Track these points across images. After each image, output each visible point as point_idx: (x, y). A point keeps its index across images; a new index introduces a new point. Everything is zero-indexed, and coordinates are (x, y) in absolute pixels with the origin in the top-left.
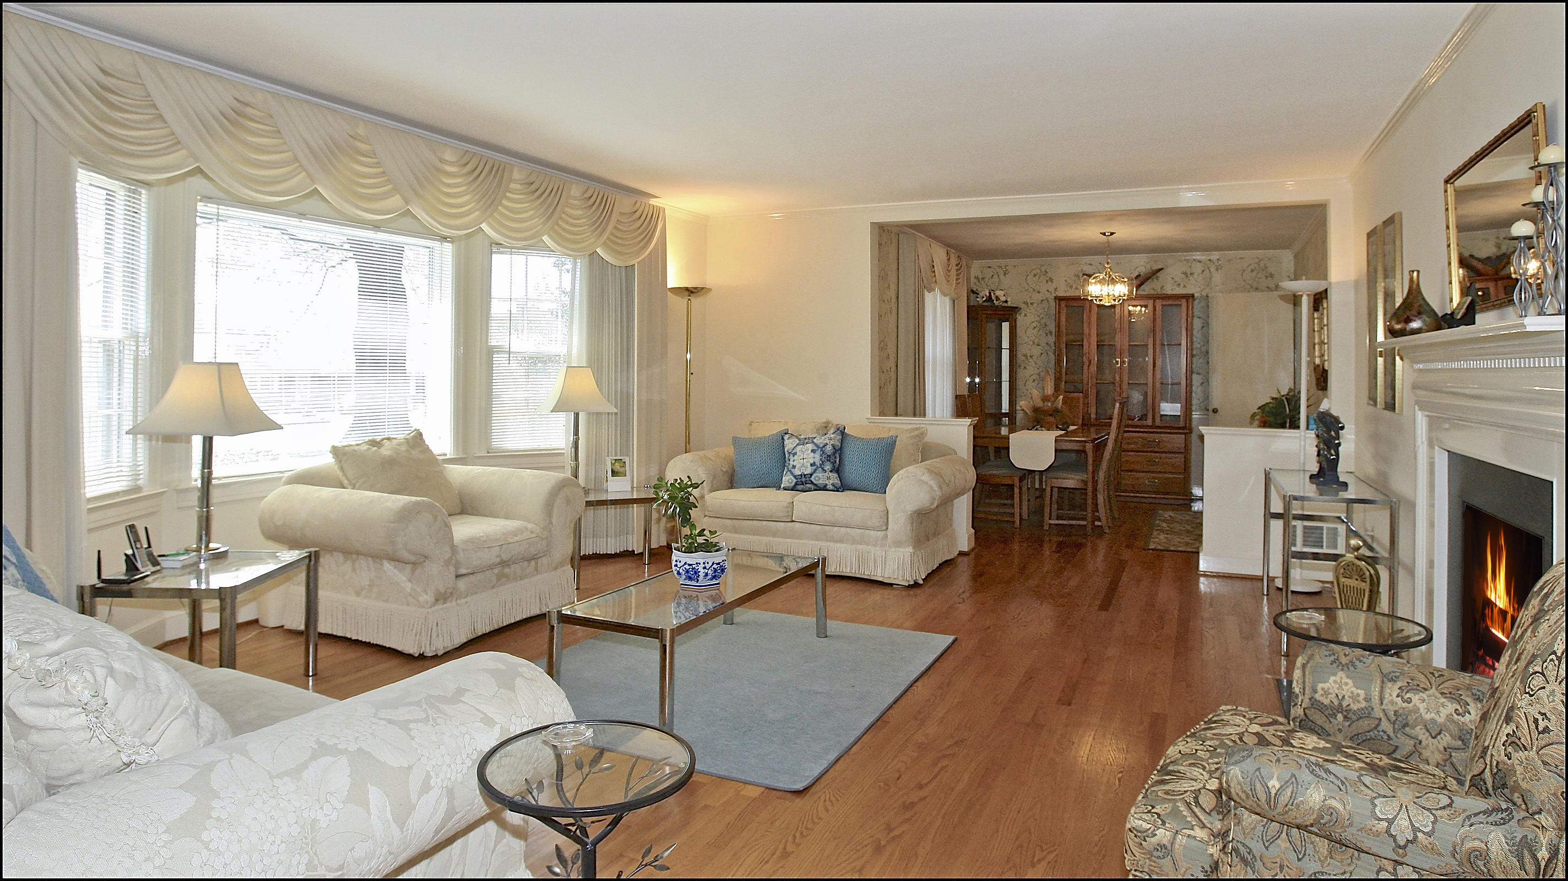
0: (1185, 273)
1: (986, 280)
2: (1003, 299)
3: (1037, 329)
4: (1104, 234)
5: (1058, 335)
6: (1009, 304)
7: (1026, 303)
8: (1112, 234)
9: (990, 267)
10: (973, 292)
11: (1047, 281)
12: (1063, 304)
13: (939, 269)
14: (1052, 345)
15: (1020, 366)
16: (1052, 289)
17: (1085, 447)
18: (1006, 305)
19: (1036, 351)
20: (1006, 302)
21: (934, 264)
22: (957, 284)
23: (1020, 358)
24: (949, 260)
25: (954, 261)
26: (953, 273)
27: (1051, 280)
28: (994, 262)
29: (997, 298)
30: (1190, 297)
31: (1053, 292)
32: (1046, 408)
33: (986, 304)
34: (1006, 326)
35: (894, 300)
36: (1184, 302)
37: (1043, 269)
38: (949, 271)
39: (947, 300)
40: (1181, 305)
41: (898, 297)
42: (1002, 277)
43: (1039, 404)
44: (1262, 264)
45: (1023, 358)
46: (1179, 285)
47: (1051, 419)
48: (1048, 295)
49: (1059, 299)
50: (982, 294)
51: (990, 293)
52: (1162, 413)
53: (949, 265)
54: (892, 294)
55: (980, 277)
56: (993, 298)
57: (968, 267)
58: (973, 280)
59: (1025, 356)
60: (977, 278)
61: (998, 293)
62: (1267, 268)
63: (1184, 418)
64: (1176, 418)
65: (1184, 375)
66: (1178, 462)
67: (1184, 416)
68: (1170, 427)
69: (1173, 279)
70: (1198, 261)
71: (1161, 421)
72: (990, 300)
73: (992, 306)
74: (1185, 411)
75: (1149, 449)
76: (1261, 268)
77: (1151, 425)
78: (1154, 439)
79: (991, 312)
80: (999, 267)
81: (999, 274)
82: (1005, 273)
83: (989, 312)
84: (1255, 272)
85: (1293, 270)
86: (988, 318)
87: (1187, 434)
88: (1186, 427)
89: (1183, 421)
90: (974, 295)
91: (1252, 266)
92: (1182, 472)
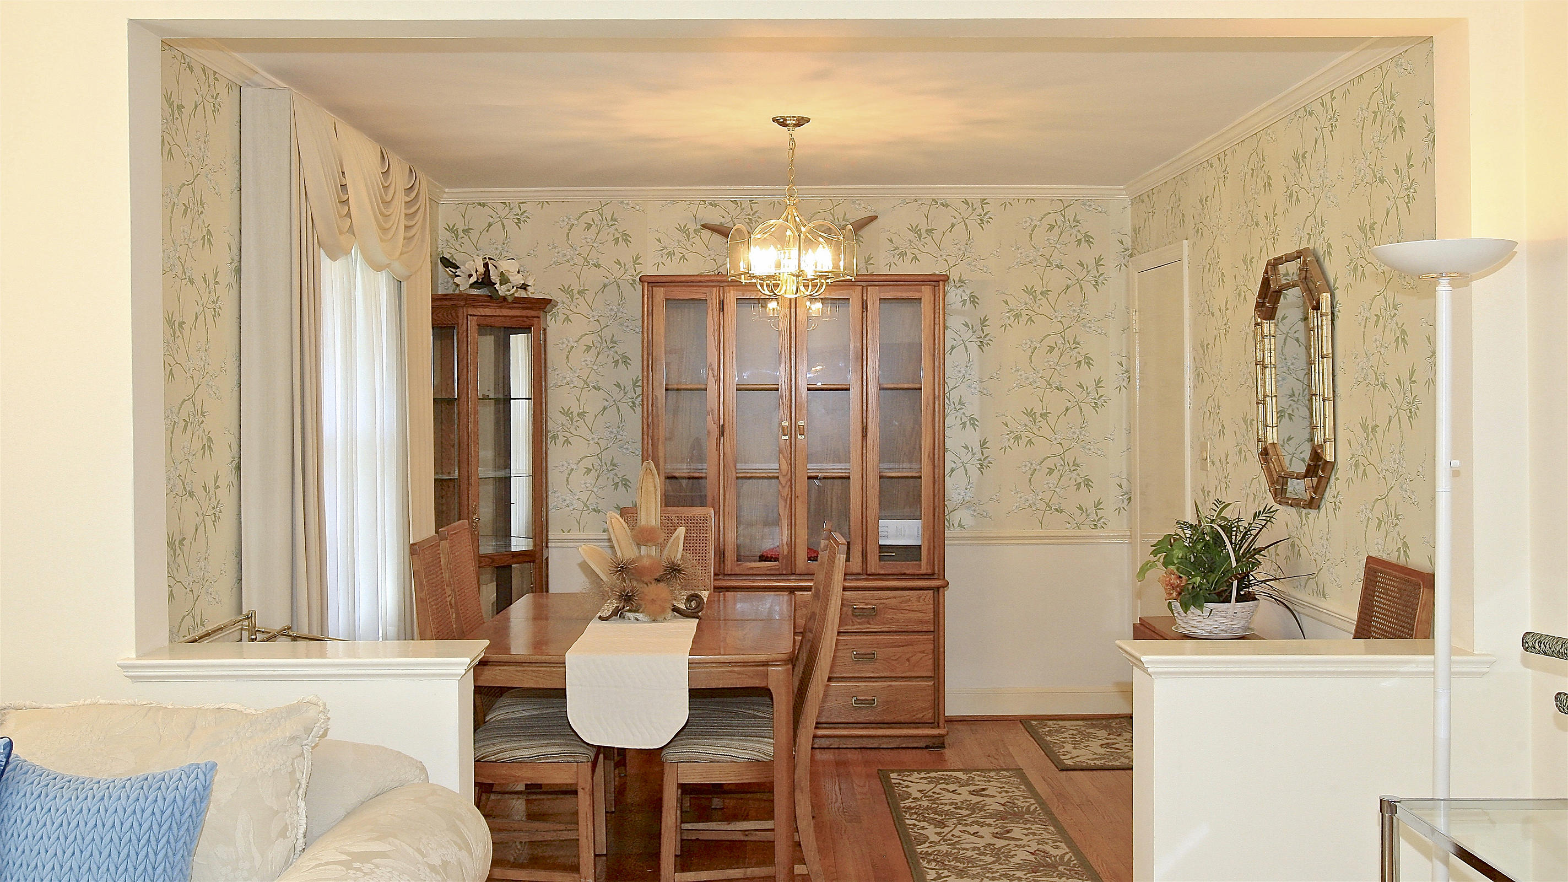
0: (915, 230)
1: (474, 235)
2: (517, 279)
3: (593, 351)
4: (782, 122)
5: (649, 363)
6: (532, 293)
7: (567, 290)
8: (801, 122)
9: (484, 205)
10: (447, 263)
11: (616, 241)
12: (660, 293)
13: (360, 196)
14: (629, 387)
16: (627, 260)
17: (766, 675)
18: (522, 294)
19: (592, 403)
20: (524, 287)
21: (348, 181)
22: (408, 239)
23: (555, 421)
24: (386, 173)
25: (399, 178)
26: (398, 209)
27: (626, 238)
28: (493, 193)
29: (504, 280)
30: (937, 282)
31: (630, 265)
32: (646, 562)
33: (475, 292)
34: (519, 344)
35: (226, 277)
36: (926, 292)
37: (607, 212)
38: (387, 204)
39: (382, 283)
40: (920, 299)
41: (239, 271)
42: (511, 225)
43: (627, 551)
44: (1070, 214)
45: (563, 419)
46: (903, 255)
47: (660, 590)
48: (617, 272)
49: (651, 283)
50: (466, 268)
51: (486, 265)
52: (882, 542)
53: (386, 188)
54: (222, 258)
55: (461, 227)
56: (494, 277)
57: (434, 202)
58: (443, 234)
59: (567, 413)
60: (452, 230)
61: (504, 265)
62: (1078, 222)
63: (929, 553)
64: (911, 552)
65: (929, 456)
66: (920, 652)
67: (929, 549)
68: (902, 576)
69: (891, 241)
70: (942, 204)
71: (880, 561)
72: (485, 281)
73: (490, 296)
74: (930, 536)
75: (855, 627)
76: (1067, 224)
77: (860, 571)
78: (866, 605)
79: (488, 312)
80: (505, 203)
81: (505, 221)
82: (518, 219)
83: (482, 311)
84: (1056, 231)
85: (1128, 229)
86: (478, 325)
87: (937, 589)
88: (933, 574)
89: (928, 559)
90: (447, 269)
91: (1050, 219)
92: (930, 674)
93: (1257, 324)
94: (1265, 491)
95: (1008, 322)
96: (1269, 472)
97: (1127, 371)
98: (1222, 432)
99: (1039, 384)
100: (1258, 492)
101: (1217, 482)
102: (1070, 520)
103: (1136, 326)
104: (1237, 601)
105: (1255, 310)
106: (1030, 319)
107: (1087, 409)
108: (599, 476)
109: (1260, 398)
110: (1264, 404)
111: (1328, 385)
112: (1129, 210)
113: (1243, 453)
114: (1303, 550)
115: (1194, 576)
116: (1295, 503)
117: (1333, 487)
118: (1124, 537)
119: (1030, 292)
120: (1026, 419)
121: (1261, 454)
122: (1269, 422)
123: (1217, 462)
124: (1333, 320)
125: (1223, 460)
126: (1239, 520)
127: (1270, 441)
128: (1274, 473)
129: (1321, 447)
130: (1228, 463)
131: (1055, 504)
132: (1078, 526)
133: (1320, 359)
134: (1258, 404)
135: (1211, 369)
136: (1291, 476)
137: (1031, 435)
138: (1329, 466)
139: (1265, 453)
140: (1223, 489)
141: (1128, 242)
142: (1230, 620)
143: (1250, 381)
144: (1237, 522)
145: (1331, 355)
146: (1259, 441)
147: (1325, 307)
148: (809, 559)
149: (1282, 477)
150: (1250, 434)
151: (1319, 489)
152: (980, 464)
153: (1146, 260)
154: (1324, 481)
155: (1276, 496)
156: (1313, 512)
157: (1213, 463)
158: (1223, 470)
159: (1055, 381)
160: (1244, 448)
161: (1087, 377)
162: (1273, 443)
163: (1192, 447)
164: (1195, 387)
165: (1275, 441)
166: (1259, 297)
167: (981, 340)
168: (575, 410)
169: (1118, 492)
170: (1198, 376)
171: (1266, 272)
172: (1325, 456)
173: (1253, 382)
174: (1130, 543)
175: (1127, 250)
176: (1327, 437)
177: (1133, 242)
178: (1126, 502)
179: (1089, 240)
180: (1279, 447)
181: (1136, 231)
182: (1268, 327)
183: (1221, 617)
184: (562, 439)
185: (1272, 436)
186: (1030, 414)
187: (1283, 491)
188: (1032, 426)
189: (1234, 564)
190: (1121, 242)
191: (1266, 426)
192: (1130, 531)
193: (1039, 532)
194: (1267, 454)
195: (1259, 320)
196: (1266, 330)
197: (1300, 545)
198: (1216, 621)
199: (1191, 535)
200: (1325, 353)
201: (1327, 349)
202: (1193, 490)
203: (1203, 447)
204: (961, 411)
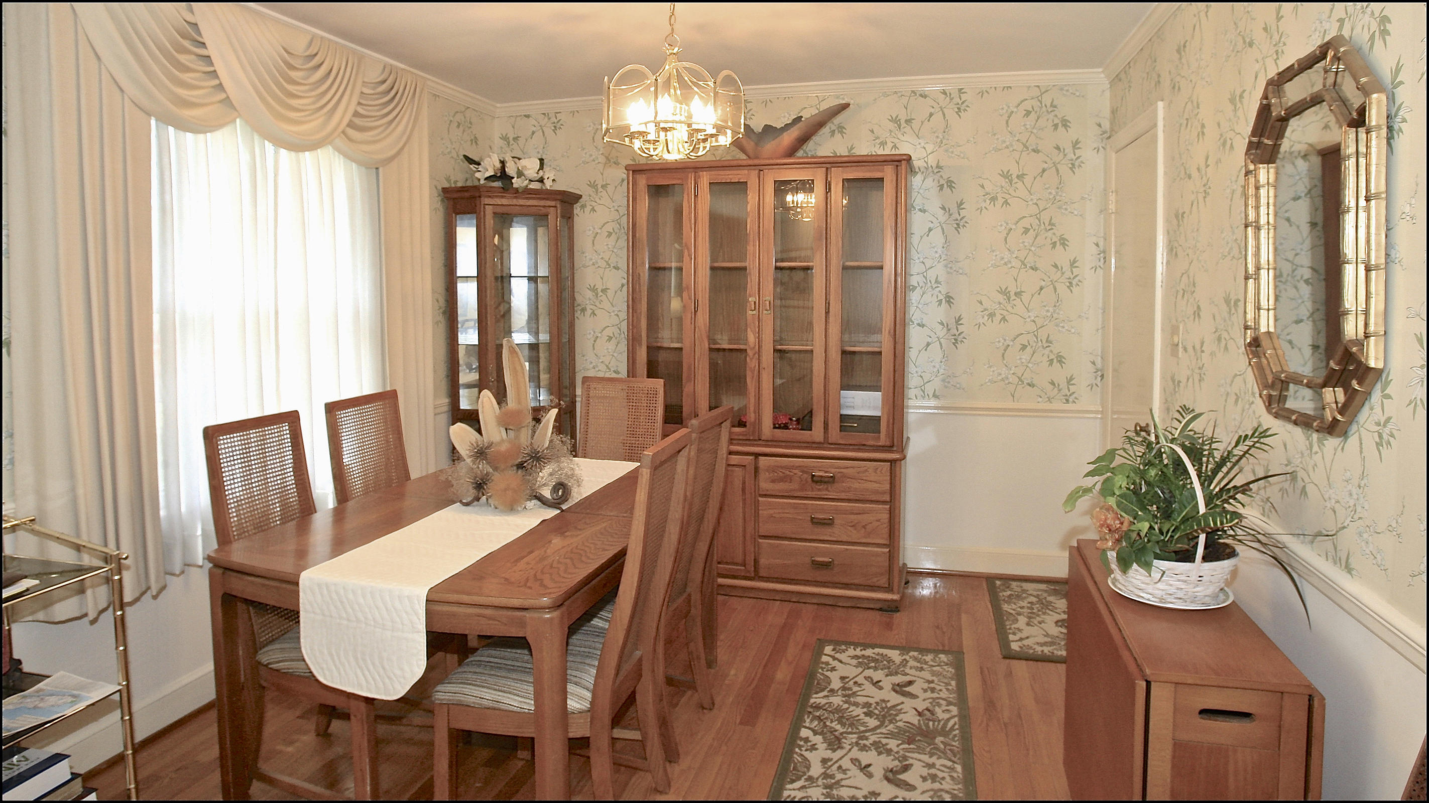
0: (895, 120)
2: (534, 174)
3: (616, 237)
5: (633, 244)
7: (593, 185)
9: (528, 116)
10: (470, 160)
15: (583, 310)
17: (524, 624)
18: (539, 186)
20: (541, 180)
23: (582, 295)
28: (536, 106)
29: (520, 174)
30: (900, 162)
32: (504, 448)
33: (490, 184)
36: (888, 173)
40: (882, 179)
44: (1047, 100)
45: (589, 294)
49: (635, 171)
50: (486, 163)
51: (507, 164)
52: (845, 412)
55: (511, 137)
56: (511, 172)
58: (497, 142)
59: (594, 289)
60: (505, 138)
62: (1055, 107)
63: (888, 426)
64: (870, 424)
65: (889, 332)
66: (877, 521)
67: (888, 422)
68: (862, 447)
69: (872, 131)
70: (921, 95)
71: (841, 431)
72: (502, 176)
73: (503, 188)
74: (889, 410)
75: (814, 493)
76: (1044, 109)
77: (822, 440)
78: (826, 472)
79: (504, 201)
80: (544, 114)
81: (544, 129)
82: (555, 127)
83: (499, 201)
84: (1033, 116)
85: (1107, 112)
86: (494, 213)
87: (892, 462)
88: (892, 446)
89: (887, 431)
90: (471, 166)
91: (1027, 105)
92: (887, 542)
93: (1248, 173)
94: (1253, 394)
95: (983, 205)
96: (1260, 371)
97: (1104, 252)
98: (1197, 313)
99: (1013, 264)
100: (1242, 394)
101: (1189, 373)
102: (1043, 394)
103: (1112, 207)
104: (1205, 559)
105: (1246, 154)
106: (1006, 203)
107: (1062, 288)
108: (618, 343)
109: (1251, 269)
110: (1257, 279)
111: (1378, 244)
112: (1108, 94)
113: (1223, 342)
114: (1310, 489)
115: (1141, 520)
116: (1304, 421)
117: (1378, 409)
118: (1097, 412)
119: (1006, 176)
120: (1001, 298)
121: (1250, 344)
122: (1264, 304)
123: (1190, 349)
124: (1390, 139)
125: (1198, 347)
126: (1212, 440)
127: (1263, 329)
128: (1268, 372)
129: (1360, 344)
130: (1203, 351)
131: (1027, 378)
132: (1050, 400)
133: (1362, 203)
134: (1247, 278)
135: (1186, 241)
136: (1296, 379)
137: (1005, 313)
138: (1371, 376)
139: (1255, 344)
140: (1196, 381)
141: (1106, 125)
142: (1191, 586)
143: (1235, 252)
144: (1210, 444)
145: (1384, 196)
146: (1246, 328)
147: (1375, 117)
148: (775, 428)
149: (1282, 381)
150: (1234, 318)
151: (1350, 407)
152: (955, 339)
153: (1123, 137)
154: (1358, 399)
155: (1270, 405)
156: (1332, 442)
157: (1185, 349)
158: (1197, 360)
159: (1030, 261)
160: (1225, 335)
161: (1062, 257)
162: (1269, 333)
163: (1162, 330)
164: (1168, 263)
165: (1272, 330)
166: (1254, 134)
167: (957, 222)
168: (600, 287)
169: (1092, 368)
170: (1171, 250)
171: (1265, 97)
172: (1367, 359)
173: (1240, 252)
174: (1101, 418)
175: (1104, 132)
176: (1372, 328)
177: (1111, 124)
178: (1099, 379)
179: (1065, 124)
180: (1275, 337)
181: (1114, 112)
182: (1265, 173)
183: (1179, 580)
184: (589, 312)
185: (1266, 323)
186: (1005, 292)
187: (1282, 399)
188: (1006, 305)
189: (1202, 509)
190: (1100, 125)
191: (1259, 308)
192: (1102, 407)
193: (1010, 405)
194: (1258, 346)
195: (1252, 167)
196: (1263, 178)
197: (1307, 480)
198: (1171, 585)
199: (1144, 453)
200: (1373, 192)
201: (1378, 184)
202: (1163, 378)
203: (1174, 330)
204: (938, 289)
